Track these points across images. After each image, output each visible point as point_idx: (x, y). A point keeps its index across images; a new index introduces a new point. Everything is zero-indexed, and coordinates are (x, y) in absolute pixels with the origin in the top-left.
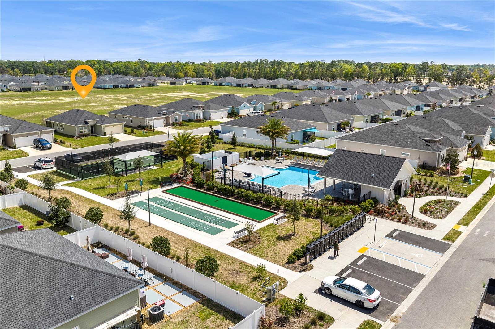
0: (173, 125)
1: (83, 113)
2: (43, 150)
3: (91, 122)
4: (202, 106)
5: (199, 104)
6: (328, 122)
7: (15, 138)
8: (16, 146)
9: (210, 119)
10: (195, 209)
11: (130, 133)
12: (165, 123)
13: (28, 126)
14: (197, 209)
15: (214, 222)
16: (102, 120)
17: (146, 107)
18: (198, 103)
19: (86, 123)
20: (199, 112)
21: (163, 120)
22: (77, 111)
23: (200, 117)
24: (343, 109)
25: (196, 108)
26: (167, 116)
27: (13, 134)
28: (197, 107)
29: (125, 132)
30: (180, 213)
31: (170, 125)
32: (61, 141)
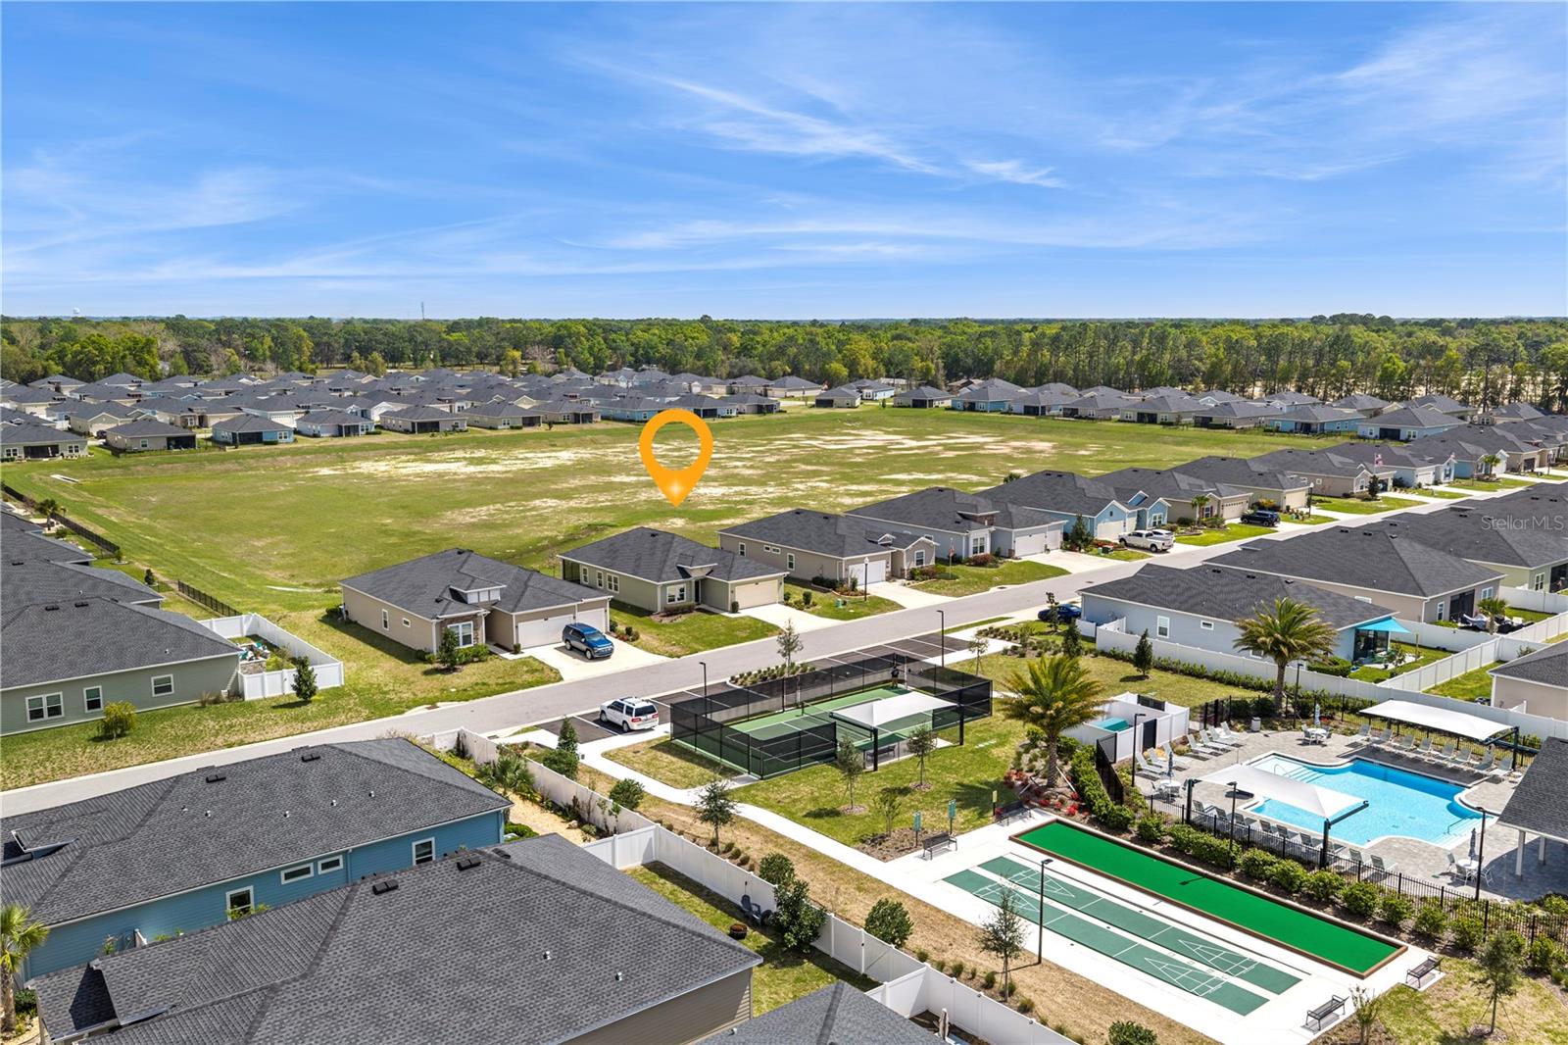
0: (912, 576)
1: (671, 543)
2: (593, 659)
3: (697, 572)
4: (988, 516)
5: (979, 508)
6: (1425, 595)
7: (520, 625)
8: (519, 645)
9: (1011, 554)
10: (1137, 909)
11: (800, 602)
12: (889, 569)
13: (547, 588)
14: (1145, 913)
15: (1221, 966)
16: (725, 566)
17: (832, 521)
18: (976, 506)
19: (685, 574)
20: (980, 537)
21: (884, 562)
22: (653, 535)
23: (982, 549)
24: (1453, 540)
25: (973, 523)
26: (895, 549)
27: (514, 614)
28: (974, 519)
29: (786, 600)
30: (1104, 925)
31: (902, 577)
32: (629, 631)
